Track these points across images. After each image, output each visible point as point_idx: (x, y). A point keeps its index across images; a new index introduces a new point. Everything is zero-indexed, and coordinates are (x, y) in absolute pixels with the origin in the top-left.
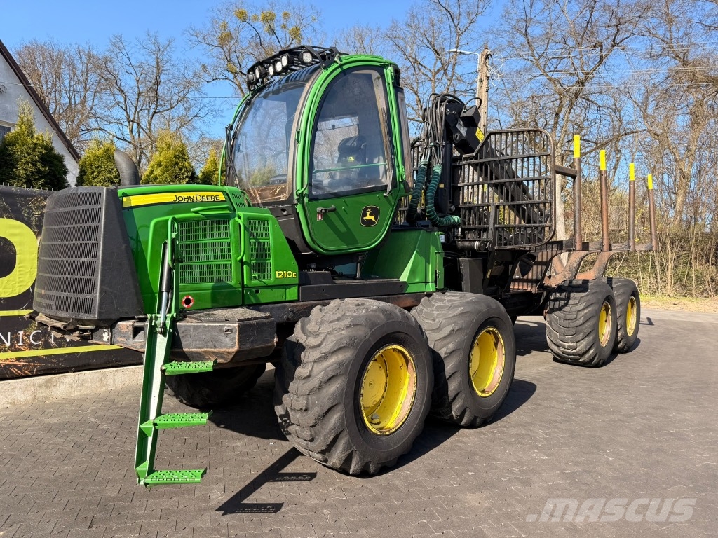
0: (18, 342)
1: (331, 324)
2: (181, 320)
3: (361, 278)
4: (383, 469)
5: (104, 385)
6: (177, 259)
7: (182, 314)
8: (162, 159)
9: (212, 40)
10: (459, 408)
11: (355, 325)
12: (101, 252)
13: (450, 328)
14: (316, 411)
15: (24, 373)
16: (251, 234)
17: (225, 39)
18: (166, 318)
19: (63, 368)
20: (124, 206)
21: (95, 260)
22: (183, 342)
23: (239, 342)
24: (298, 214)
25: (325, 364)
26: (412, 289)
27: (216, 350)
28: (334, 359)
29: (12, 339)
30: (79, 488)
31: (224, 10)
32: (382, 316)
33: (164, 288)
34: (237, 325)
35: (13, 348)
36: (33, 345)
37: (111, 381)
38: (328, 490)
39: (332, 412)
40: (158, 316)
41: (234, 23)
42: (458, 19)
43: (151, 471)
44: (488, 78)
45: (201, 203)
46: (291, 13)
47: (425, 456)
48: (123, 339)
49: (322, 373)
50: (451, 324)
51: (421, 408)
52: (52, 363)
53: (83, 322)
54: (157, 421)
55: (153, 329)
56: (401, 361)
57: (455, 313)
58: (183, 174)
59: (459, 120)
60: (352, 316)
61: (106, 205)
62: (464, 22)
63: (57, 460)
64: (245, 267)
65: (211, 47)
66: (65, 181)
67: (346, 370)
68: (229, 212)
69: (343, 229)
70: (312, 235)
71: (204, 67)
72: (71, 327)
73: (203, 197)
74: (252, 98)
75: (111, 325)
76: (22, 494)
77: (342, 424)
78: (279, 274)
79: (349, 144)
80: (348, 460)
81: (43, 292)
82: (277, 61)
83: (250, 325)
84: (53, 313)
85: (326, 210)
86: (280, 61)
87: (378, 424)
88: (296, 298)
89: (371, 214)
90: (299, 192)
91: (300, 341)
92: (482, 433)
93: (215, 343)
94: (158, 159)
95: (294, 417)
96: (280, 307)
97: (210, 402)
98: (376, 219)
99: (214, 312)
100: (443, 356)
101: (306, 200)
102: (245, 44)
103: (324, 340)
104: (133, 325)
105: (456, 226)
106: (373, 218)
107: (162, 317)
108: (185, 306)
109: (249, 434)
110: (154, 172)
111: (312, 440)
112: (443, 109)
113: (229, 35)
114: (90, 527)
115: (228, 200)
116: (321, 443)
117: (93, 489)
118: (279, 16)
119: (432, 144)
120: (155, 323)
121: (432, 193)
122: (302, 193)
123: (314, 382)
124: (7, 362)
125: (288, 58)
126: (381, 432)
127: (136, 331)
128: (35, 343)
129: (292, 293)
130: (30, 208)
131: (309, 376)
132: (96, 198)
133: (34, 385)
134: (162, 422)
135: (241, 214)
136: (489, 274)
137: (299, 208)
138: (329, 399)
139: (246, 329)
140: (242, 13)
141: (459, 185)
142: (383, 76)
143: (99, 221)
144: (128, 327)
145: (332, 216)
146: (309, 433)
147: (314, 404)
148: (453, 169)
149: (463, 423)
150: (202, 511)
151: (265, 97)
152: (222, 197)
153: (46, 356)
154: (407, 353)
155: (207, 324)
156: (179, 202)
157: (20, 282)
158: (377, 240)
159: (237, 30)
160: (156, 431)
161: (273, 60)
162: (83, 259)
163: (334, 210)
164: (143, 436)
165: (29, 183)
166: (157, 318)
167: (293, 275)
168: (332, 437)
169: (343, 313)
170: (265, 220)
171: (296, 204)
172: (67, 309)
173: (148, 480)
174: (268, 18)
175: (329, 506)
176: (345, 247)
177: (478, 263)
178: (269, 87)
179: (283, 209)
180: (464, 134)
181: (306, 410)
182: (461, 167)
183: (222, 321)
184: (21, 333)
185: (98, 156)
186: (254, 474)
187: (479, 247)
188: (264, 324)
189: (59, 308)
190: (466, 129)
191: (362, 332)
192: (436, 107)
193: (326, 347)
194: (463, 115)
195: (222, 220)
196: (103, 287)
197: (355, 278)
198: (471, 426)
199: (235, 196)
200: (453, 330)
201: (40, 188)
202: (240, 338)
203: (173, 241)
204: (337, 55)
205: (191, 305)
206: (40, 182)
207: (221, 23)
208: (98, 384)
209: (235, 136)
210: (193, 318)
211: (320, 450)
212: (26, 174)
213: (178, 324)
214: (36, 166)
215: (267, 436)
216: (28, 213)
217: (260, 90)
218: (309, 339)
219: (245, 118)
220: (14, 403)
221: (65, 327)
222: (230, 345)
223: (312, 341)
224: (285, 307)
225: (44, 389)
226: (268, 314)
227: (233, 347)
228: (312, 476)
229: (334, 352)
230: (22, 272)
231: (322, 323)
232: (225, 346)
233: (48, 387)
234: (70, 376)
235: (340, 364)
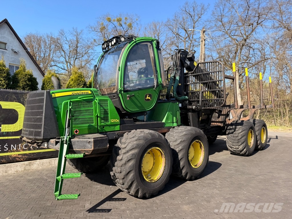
0: (19, 148)
1: (130, 139)
2: (73, 138)
3: (146, 121)
4: (152, 196)
5: (51, 165)
6: (72, 116)
7: (73, 136)
8: (73, 78)
9: (98, 30)
10: (184, 172)
11: (139, 140)
12: (44, 114)
13: (180, 140)
14: (124, 173)
15: (21, 160)
16: (101, 106)
17: (103, 29)
18: (67, 138)
19: (35, 158)
20: (53, 97)
21: (42, 117)
22: (73, 147)
23: (94, 146)
24: (120, 97)
25: (128, 154)
26: (167, 125)
27: (85, 149)
28: (131, 153)
29: (16, 147)
30: (37, 202)
31: (102, 18)
32: (150, 136)
33: (67, 127)
34: (93, 140)
35: (17, 151)
36: (24, 149)
37: (53, 163)
38: (130, 204)
39: (130, 173)
40: (64, 137)
41: (106, 23)
42: (194, 17)
43: (60, 194)
44: (205, 40)
45: (82, 95)
46: (128, 18)
47: (170, 191)
48: (52, 146)
49: (126, 158)
50: (180, 139)
51: (167, 172)
52: (32, 156)
53: (38, 140)
54: (62, 176)
55: (62, 142)
56: (159, 154)
57: (182, 135)
58: (81, 83)
59: (186, 59)
60: (138, 136)
61: (46, 97)
62: (196, 18)
63: (30, 192)
64: (99, 118)
65: (97, 32)
66: (37, 87)
67: (135, 157)
68: (92, 98)
70: (126, 105)
71: (95, 40)
72: (33, 142)
73: (82, 93)
74: (104, 55)
75: (48, 141)
76: (16, 204)
77: (134, 178)
78: (112, 121)
79: (142, 70)
80: (137, 192)
81: (25, 129)
82: (112, 41)
83: (98, 140)
84: (28, 136)
85: (130, 96)
87: (150, 178)
88: (119, 130)
89: (148, 97)
90: (120, 89)
91: (119, 146)
92: (195, 182)
93: (85, 146)
95: (117, 175)
96: (113, 133)
97: (90, 171)
98: (151, 98)
99: (86, 135)
100: (177, 152)
101: (122, 92)
102: (110, 31)
103: (127, 145)
104: (55, 141)
105: (186, 100)
106: (149, 98)
107: (66, 138)
108: (75, 133)
110: (71, 83)
111: (123, 184)
112: (179, 55)
113: (104, 27)
114: (39, 216)
115: (92, 93)
116: (126, 185)
117: (42, 202)
118: (123, 19)
119: (175, 69)
120: (63, 140)
121: (175, 87)
122: (121, 89)
123: (123, 162)
124: (15, 156)
125: (116, 40)
126: (150, 181)
127: (57, 143)
129: (118, 128)
130: (24, 98)
131: (121, 159)
132: (42, 94)
133: (24, 164)
134: (64, 176)
135: (97, 98)
136: (200, 119)
137: (120, 95)
138: (129, 168)
139: (96, 141)
140: (109, 19)
141: (188, 84)
142: (152, 44)
143: (43, 103)
144: (53, 141)
145: (133, 98)
146: (122, 181)
147: (123, 170)
148: (184, 78)
149: (187, 178)
150: (81, 211)
151: (109, 54)
152: (90, 92)
153: (29, 153)
154: (161, 150)
155: (82, 140)
156: (73, 95)
157: (20, 125)
158: (152, 107)
159: (107, 26)
160: (62, 180)
161: (111, 40)
162: (38, 117)
163: (134, 96)
164: (57, 181)
165: (24, 89)
166: (64, 138)
167: (118, 121)
168: (130, 183)
169: (135, 135)
170: (107, 100)
171: (119, 94)
172: (32, 135)
173: (59, 198)
174: (119, 20)
175: (129, 210)
176: (138, 110)
177: (196, 114)
178: (111, 50)
179: (113, 96)
180: (189, 64)
181: (121, 172)
182: (188, 77)
183: (87, 139)
184: (20, 145)
185: (49, 78)
186: (103, 198)
187: (195, 108)
188: (103, 140)
189: (30, 135)
190: (189, 62)
191: (142, 142)
192: (177, 54)
193: (128, 148)
194: (188, 57)
195: (89, 101)
196: (45, 127)
197: (144, 121)
198: (191, 179)
199: (95, 92)
200: (181, 141)
201: (27, 90)
202: (94, 145)
203: (70, 110)
204: (134, 38)
205: (78, 133)
206: (28, 88)
207: (101, 23)
208: (48, 164)
209: (98, 69)
210: (77, 138)
211: (126, 188)
212: (22, 85)
213: (71, 140)
214: (26, 82)
216: (23, 100)
217: (107, 51)
218: (122, 145)
219: (101, 62)
220: (17, 171)
221: (31, 142)
222: (90, 148)
223: (123, 146)
224: (115, 133)
225: (28, 166)
226: (106, 136)
227: (91, 148)
228: (124, 199)
229: (131, 150)
230: (20, 122)
231: (127, 139)
232: (89, 148)
233: (30, 165)
234: (38, 161)
235: (133, 154)
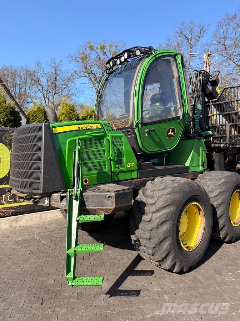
0: (3, 200)
1: (160, 192)
2: (85, 192)
3: (167, 164)
4: (191, 269)
5: (41, 220)
6: (81, 159)
7: (85, 188)
8: (64, 111)
9: (79, 60)
10: (224, 233)
11: (174, 192)
12: (43, 157)
13: (219, 191)
14: (156, 240)
15: (6, 215)
16: (115, 145)
17: (84, 59)
18: (77, 191)
19: (23, 212)
20: (54, 132)
21: (40, 161)
22: (86, 204)
23: (115, 203)
24: (136, 133)
25: (159, 214)
26: (192, 170)
27: (103, 208)
28: (163, 212)
30: (35, 278)
31: (83, 46)
32: (187, 186)
33: (76, 175)
34: (114, 194)
36: (9, 201)
37: (44, 218)
38: (163, 281)
39: (165, 241)
40: (73, 190)
41: (88, 51)
43: (74, 278)
44: (209, 65)
45: (91, 130)
46: (113, 45)
47: (209, 260)
48: (55, 203)
49: (158, 219)
50: (219, 189)
51: (208, 236)
52: (18, 210)
53: (35, 194)
54: (76, 249)
55: (71, 197)
56: (196, 210)
57: (220, 183)
58: (74, 118)
59: (208, 82)
60: (171, 187)
61: (44, 133)
63: (22, 261)
64: (112, 162)
65: (78, 63)
66: (21, 123)
67: (172, 218)
68: (103, 134)
69: (158, 140)
70: (143, 143)
71: (76, 72)
72: (29, 197)
73: (91, 127)
74: (108, 77)
75: (49, 195)
76: (7, 281)
77: (171, 247)
78: (128, 165)
79: (156, 97)
80: (173, 266)
81: (14, 178)
82: (121, 57)
83: (120, 194)
84: (20, 189)
85: (150, 131)
86: (124, 56)
87: (186, 245)
88: (137, 177)
89: (171, 132)
90: (137, 122)
91: (143, 201)
92: (235, 246)
93: (103, 204)
94: (62, 111)
95: (143, 242)
96: (129, 182)
98: (174, 134)
99: (99, 187)
100: (215, 206)
101: (140, 126)
102: (93, 60)
103: (157, 200)
104: (60, 195)
105: (210, 136)
106: (172, 134)
107: (76, 191)
108: (85, 183)
109: (114, 246)
110: (61, 118)
111: (153, 255)
112: (201, 77)
113: (86, 57)
114: (42, 304)
115: (102, 128)
116: (159, 257)
117: (42, 279)
118: (107, 47)
119: (196, 95)
120: (72, 194)
121: (198, 119)
122: (138, 123)
123: (154, 224)
125: (128, 54)
126: (189, 250)
127: (62, 198)
128: (10, 201)
129: (135, 175)
130: (6, 137)
131: (150, 221)
132: (39, 129)
133: (10, 220)
134: (79, 250)
135: (109, 135)
136: (227, 160)
137: (136, 130)
138: (163, 234)
139: (119, 196)
140: (91, 46)
141: (209, 115)
142: (176, 60)
143: (41, 141)
144: (58, 197)
145: (153, 133)
146: (151, 251)
147: (154, 236)
148: (206, 107)
149: (225, 241)
151: (115, 76)
152: (100, 126)
153: (15, 206)
154: (200, 206)
155: (98, 194)
156: (80, 130)
157: (2, 172)
158: (174, 145)
159: (89, 54)
160: (75, 255)
161: (119, 56)
162: (34, 161)
163: (154, 131)
164: (69, 257)
165: (5, 125)
166: (72, 191)
167: (134, 165)
168: (165, 255)
169: (165, 185)
170: (121, 137)
171: (135, 128)
172: (26, 188)
173: (73, 284)
174: (103, 48)
175: (165, 292)
176: (159, 149)
177: (221, 155)
178: (116, 71)
179: (129, 131)
180: (211, 90)
181: (150, 239)
182: (210, 106)
183: (106, 192)
184: (4, 196)
185: (35, 111)
186: (121, 271)
187: (224, 147)
188: (127, 193)
189: (22, 187)
190: (212, 87)
191: (178, 196)
192: (197, 76)
193: (160, 204)
194: (210, 80)
195: (100, 138)
196: (45, 176)
197: (162, 165)
198: (230, 242)
199: (106, 125)
200: (220, 192)
201: (10, 127)
202: (115, 201)
203: (79, 150)
204: (153, 50)
205: (87, 183)
206: (10, 124)
207: (82, 51)
209: (101, 97)
210: (90, 190)
211: (158, 260)
212: (3, 121)
213: (83, 194)
214: (8, 117)
215: (123, 248)
216: (5, 139)
217: (112, 73)
218: (148, 200)
219: (105, 87)
220: (2, 229)
221: (26, 197)
222: (111, 205)
223: (149, 201)
224: (131, 182)
225: (14, 222)
226: (128, 187)
227: (112, 206)
228: (152, 272)
229: (164, 208)
230: (3, 167)
231: (154, 191)
232: (108, 206)
233: (16, 221)
234: (26, 216)
235: (168, 214)
